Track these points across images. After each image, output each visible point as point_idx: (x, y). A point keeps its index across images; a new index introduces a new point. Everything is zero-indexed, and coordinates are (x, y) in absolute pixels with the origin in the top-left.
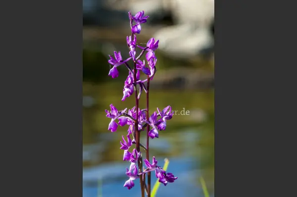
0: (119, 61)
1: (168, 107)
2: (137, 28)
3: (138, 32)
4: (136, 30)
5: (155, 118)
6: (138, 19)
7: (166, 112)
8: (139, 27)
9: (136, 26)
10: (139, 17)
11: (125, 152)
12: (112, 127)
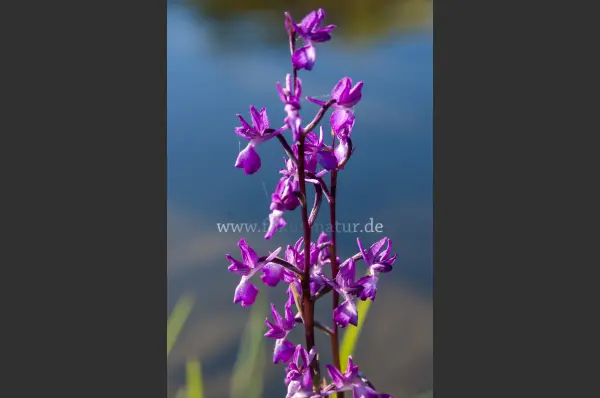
0: (262, 132)
1: (382, 242)
2: (306, 55)
3: (308, 66)
4: (303, 59)
5: (349, 274)
6: (309, 33)
7: (378, 253)
8: (311, 53)
9: (304, 50)
10: (312, 25)
11: (279, 343)
12: (244, 296)
